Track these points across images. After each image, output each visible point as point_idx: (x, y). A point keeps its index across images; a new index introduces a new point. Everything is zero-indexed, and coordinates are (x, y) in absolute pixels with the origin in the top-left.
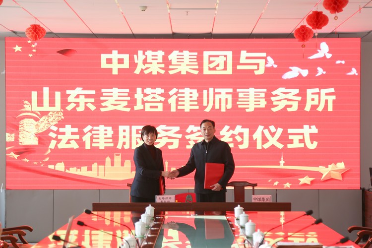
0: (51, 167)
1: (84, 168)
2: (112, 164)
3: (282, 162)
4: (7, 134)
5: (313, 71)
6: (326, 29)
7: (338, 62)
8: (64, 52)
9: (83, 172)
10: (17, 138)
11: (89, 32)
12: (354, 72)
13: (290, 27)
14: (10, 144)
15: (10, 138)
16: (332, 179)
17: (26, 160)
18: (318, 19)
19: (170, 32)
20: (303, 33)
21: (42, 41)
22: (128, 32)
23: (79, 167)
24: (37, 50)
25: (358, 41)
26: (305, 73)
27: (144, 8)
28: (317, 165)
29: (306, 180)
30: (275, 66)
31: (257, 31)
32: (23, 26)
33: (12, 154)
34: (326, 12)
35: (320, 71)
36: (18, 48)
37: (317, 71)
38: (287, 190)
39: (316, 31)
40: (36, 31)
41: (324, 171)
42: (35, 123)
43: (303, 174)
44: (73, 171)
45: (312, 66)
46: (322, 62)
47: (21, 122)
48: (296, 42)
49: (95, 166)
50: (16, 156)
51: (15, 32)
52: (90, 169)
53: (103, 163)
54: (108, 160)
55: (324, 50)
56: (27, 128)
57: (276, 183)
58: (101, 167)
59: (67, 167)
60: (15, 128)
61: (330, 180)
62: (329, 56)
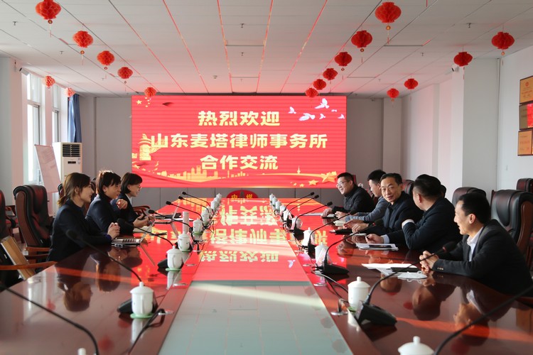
0: (159, 174)
1: (179, 174)
2: (196, 172)
3: (299, 171)
4: (133, 154)
5: (317, 116)
6: (325, 90)
7: (333, 111)
8: (166, 104)
9: (178, 177)
10: (138, 157)
11: (182, 92)
12: (342, 117)
13: (303, 89)
14: (134, 160)
15: (134, 156)
16: (329, 182)
17: (144, 170)
18: (320, 84)
19: (231, 92)
20: (311, 93)
21: (153, 97)
22: (206, 92)
23: (175, 174)
24: (151, 103)
25: (345, 97)
26: (313, 117)
27: (216, 77)
28: (320, 173)
29: (313, 182)
30: (295, 113)
31: (284, 91)
32: (142, 88)
33: (136, 166)
34: (325, 80)
35: (322, 116)
36: (139, 102)
37: (320, 116)
38: (301, 188)
39: (320, 91)
40: (151, 91)
41: (325, 177)
42: (149, 147)
43: (311, 179)
44: (172, 176)
45: (317, 113)
46: (323, 110)
47: (141, 147)
48: (308, 97)
49: (185, 173)
50: (138, 167)
51: (138, 93)
52: (182, 175)
53: (190, 172)
54: (193, 170)
55: (324, 103)
56: (144, 150)
57: (295, 184)
58: (189, 174)
59: (168, 174)
60: (137, 150)
61: (328, 182)
62: (327, 107)
